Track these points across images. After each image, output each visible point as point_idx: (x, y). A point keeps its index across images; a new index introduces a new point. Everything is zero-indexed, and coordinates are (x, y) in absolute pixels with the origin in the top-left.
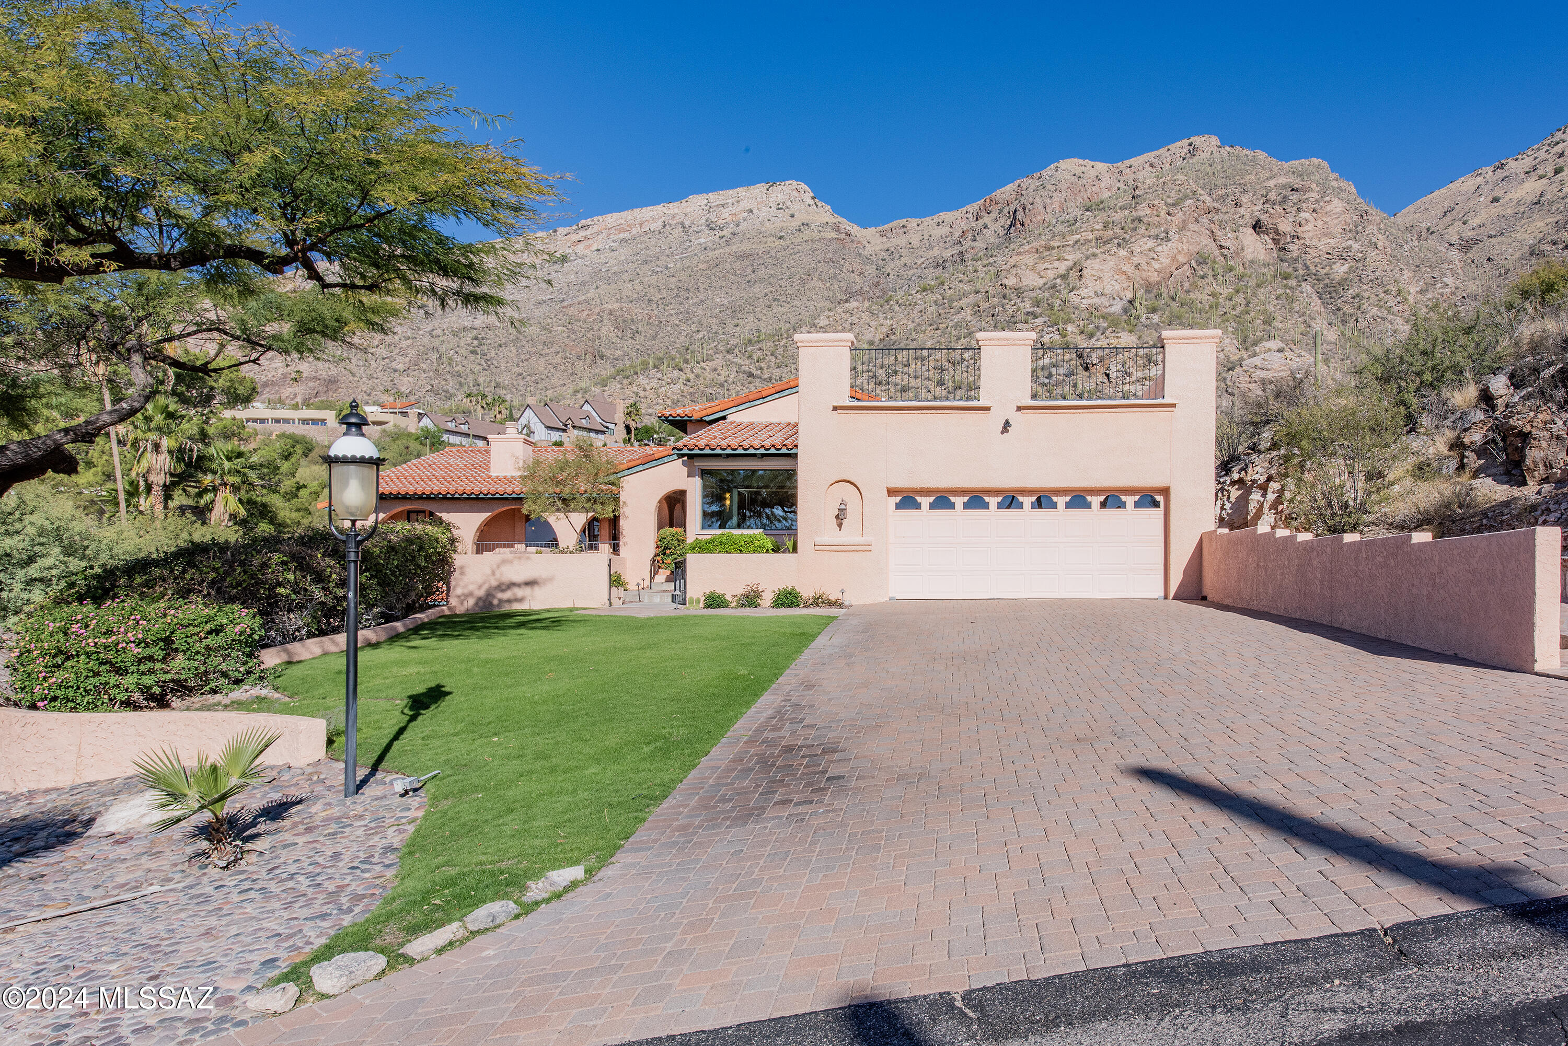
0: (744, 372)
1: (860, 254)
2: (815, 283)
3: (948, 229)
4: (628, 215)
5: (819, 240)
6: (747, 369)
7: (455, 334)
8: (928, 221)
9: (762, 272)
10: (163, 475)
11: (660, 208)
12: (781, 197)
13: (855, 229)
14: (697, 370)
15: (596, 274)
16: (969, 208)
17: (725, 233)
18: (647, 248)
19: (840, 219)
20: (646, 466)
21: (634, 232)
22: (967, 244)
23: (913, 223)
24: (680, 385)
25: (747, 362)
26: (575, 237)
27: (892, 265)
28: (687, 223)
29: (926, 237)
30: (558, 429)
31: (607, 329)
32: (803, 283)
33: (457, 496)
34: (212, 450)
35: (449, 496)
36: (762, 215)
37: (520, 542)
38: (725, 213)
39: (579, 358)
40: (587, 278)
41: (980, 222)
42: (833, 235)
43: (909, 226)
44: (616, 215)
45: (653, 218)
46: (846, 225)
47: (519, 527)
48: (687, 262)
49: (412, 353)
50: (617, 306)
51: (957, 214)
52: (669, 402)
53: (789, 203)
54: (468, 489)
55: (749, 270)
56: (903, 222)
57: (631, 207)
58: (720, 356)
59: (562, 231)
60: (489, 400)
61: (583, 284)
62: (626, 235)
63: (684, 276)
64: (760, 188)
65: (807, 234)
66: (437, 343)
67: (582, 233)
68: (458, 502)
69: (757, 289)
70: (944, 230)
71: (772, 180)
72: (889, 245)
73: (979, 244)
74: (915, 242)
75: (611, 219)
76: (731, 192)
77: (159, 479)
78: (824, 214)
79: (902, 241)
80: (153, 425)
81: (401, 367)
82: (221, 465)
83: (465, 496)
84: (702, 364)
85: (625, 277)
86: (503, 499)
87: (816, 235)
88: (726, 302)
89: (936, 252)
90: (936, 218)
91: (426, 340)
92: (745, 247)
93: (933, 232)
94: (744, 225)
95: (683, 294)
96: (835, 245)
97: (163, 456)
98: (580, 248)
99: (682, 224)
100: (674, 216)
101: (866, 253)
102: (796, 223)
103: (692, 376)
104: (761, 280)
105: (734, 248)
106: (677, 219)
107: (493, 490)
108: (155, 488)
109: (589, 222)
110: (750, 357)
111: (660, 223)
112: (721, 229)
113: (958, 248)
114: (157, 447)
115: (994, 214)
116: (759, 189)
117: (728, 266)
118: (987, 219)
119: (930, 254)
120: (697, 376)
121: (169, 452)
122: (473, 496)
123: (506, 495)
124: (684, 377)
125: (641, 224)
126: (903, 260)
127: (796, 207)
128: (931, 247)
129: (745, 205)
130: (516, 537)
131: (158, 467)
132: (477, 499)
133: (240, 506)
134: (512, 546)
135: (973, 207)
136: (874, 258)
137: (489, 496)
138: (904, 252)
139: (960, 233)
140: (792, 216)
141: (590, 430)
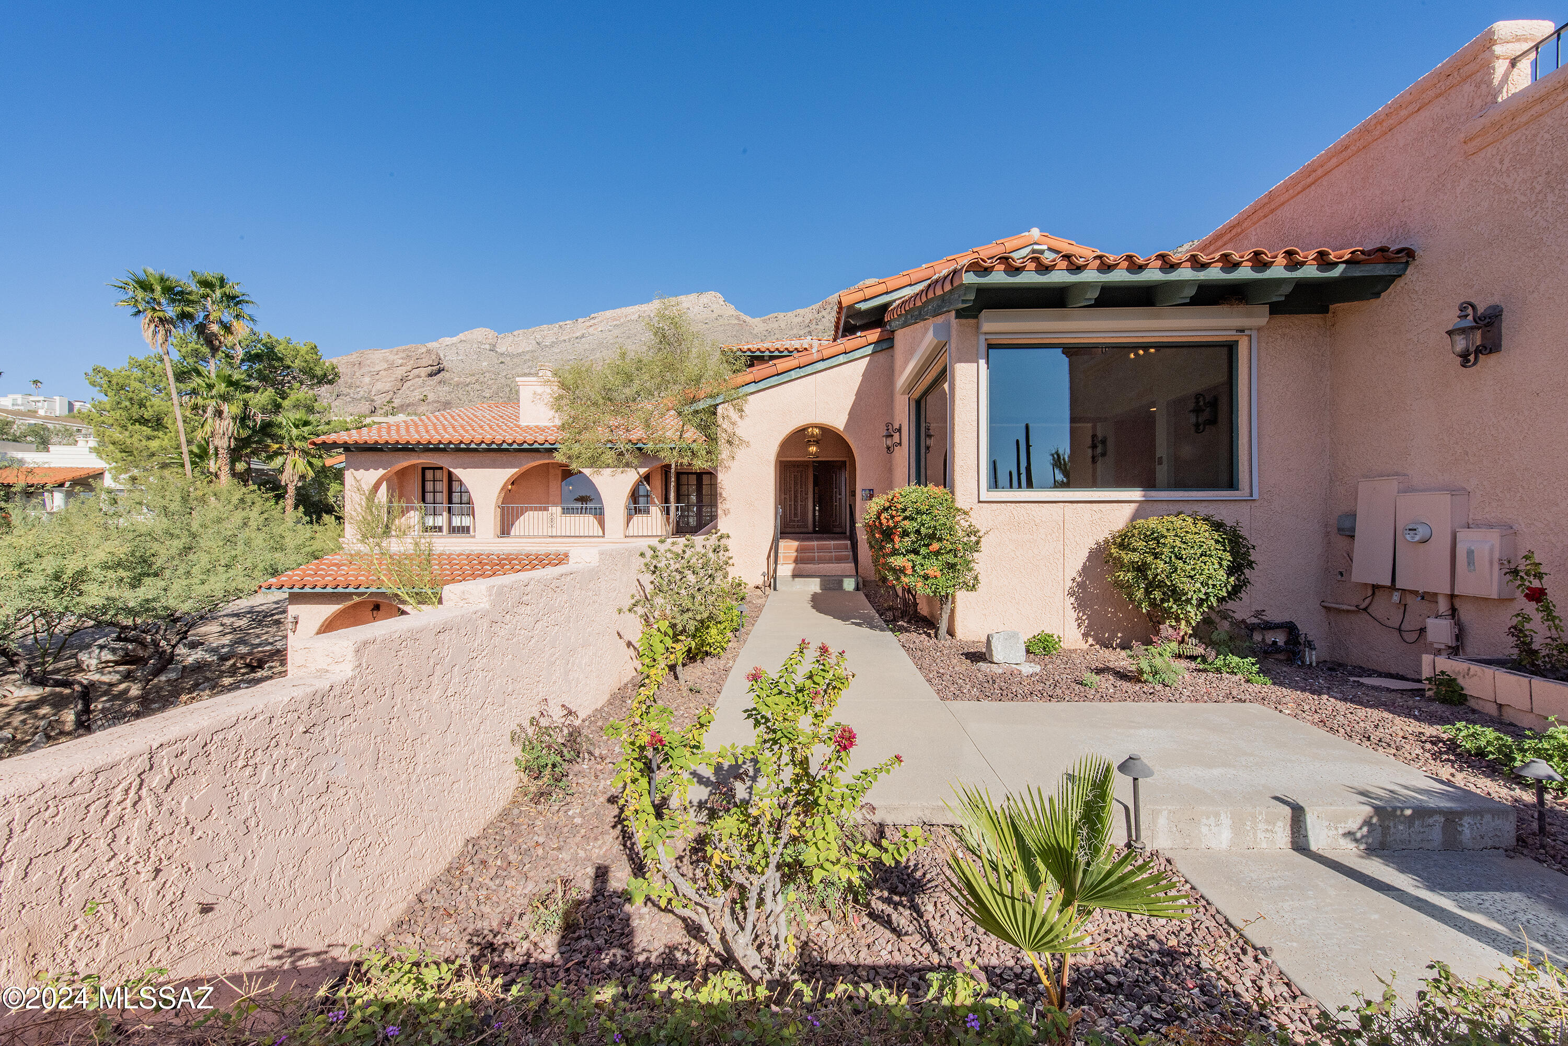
4: (618, 311)
8: (790, 314)
10: (226, 439)
13: (748, 319)
16: (813, 307)
20: (761, 385)
21: (622, 320)
22: (813, 327)
23: (781, 315)
33: (473, 446)
34: (280, 419)
35: (463, 446)
37: (555, 504)
40: (595, 347)
41: (820, 314)
42: (736, 322)
44: (611, 311)
45: (633, 313)
47: (555, 485)
49: (495, 387)
51: (806, 310)
54: (488, 438)
56: (776, 314)
57: (620, 307)
59: (580, 320)
61: (593, 350)
62: (618, 322)
65: (721, 321)
66: (509, 382)
67: (592, 321)
68: (477, 454)
70: (800, 319)
71: (701, 290)
73: (820, 327)
74: (783, 326)
75: (609, 313)
77: (222, 443)
78: (731, 310)
79: (776, 325)
80: (214, 392)
81: (488, 395)
82: (289, 432)
83: (483, 446)
86: (533, 451)
91: (503, 381)
96: (737, 328)
97: (226, 422)
102: (715, 315)
106: (647, 313)
107: (520, 439)
108: (221, 451)
109: (596, 315)
111: (637, 316)
113: (808, 329)
114: (219, 413)
115: (828, 310)
118: (824, 313)
119: (791, 332)
121: (233, 418)
122: (494, 446)
123: (536, 446)
128: (792, 329)
130: (551, 499)
131: (221, 432)
132: (499, 450)
133: (309, 468)
134: (546, 509)
135: (816, 306)
137: (515, 446)
138: (776, 332)
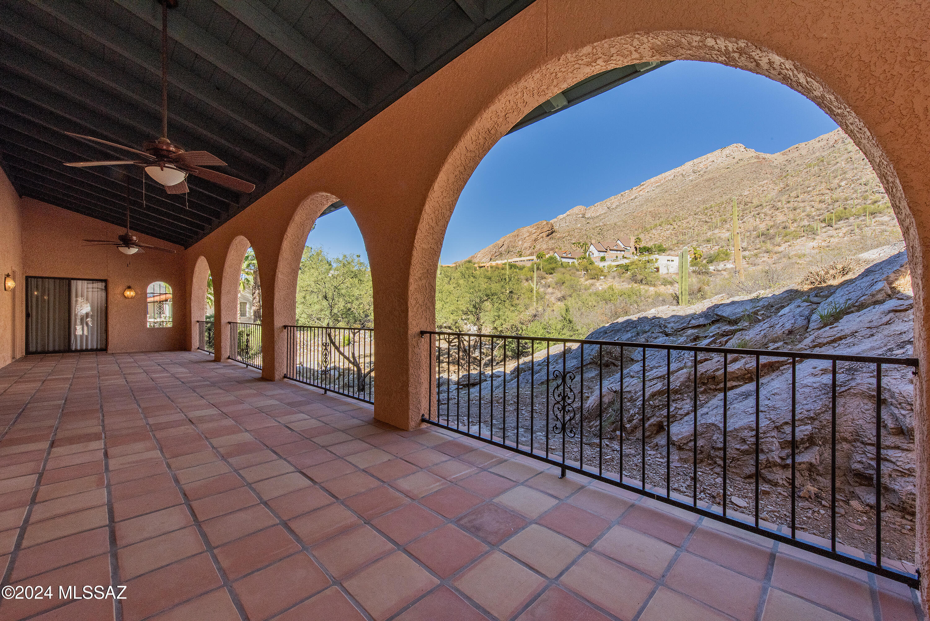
0: (703, 221)
1: (771, 166)
2: (746, 182)
3: (826, 142)
5: (748, 164)
6: (704, 220)
7: (594, 229)
9: (718, 184)
11: (673, 171)
12: (728, 152)
14: (679, 224)
15: (647, 200)
17: (701, 173)
18: (667, 186)
19: (759, 153)
24: (670, 231)
25: (704, 217)
26: (639, 189)
27: (790, 166)
28: (684, 173)
29: (811, 149)
30: (603, 252)
31: (649, 218)
32: (739, 183)
36: (718, 162)
38: (701, 165)
39: (636, 230)
43: (800, 147)
46: (762, 155)
48: (684, 188)
50: (652, 209)
52: (665, 238)
53: (732, 153)
55: (712, 184)
58: (691, 217)
60: (581, 244)
63: (682, 193)
64: (719, 151)
69: (715, 191)
72: (788, 158)
76: (703, 157)
84: (682, 221)
85: (658, 199)
87: (746, 163)
88: (700, 199)
89: (818, 154)
90: (817, 139)
92: (710, 176)
93: (815, 146)
94: (709, 168)
95: (681, 200)
98: (641, 193)
99: (682, 175)
100: (678, 172)
101: (774, 164)
103: (676, 226)
104: (718, 187)
105: (705, 177)
110: (706, 214)
112: (699, 172)
116: (717, 152)
117: (702, 185)
120: (679, 226)
124: (673, 227)
125: (665, 179)
126: (796, 163)
127: (735, 155)
129: (711, 159)
136: (779, 166)
139: (834, 141)
140: (734, 158)
141: (617, 251)
